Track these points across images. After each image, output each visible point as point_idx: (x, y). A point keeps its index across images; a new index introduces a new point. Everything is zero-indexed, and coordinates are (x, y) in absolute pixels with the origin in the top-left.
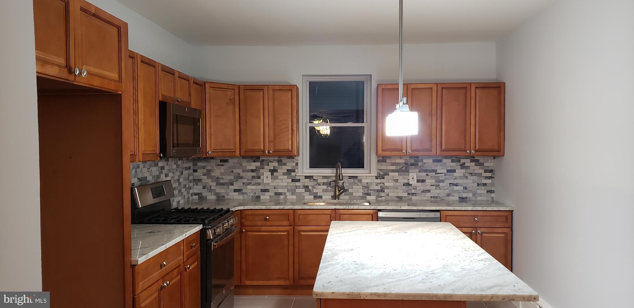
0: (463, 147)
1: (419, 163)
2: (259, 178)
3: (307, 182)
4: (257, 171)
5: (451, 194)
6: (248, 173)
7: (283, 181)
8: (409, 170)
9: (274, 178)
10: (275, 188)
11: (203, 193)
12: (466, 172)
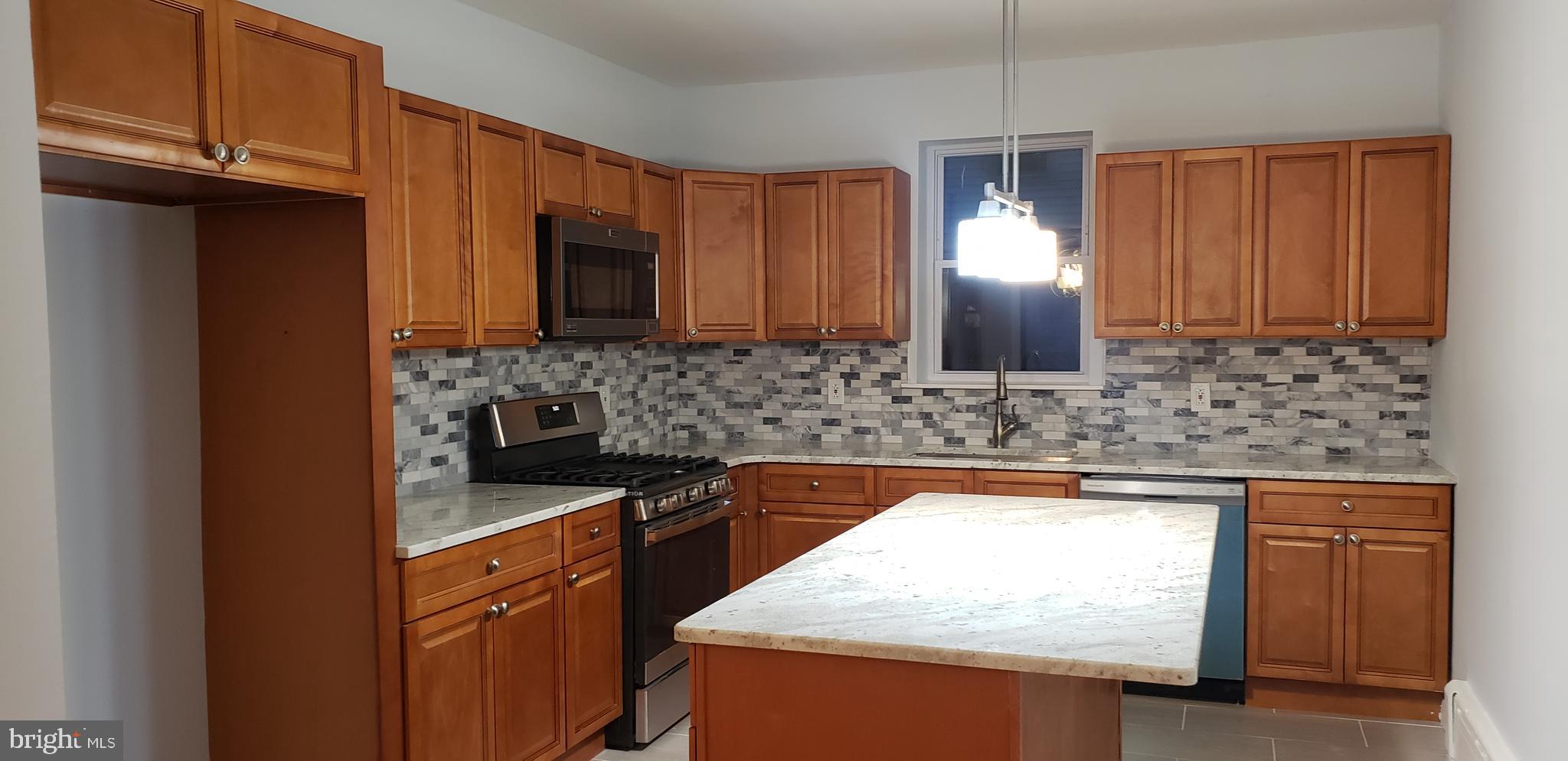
0: (1324, 315)
1: (1218, 357)
2: (818, 392)
3: (929, 404)
4: (814, 376)
5: (1306, 440)
6: (794, 381)
7: (873, 401)
8: (1190, 375)
9: (853, 393)
10: (853, 417)
11: (699, 426)
12: (1346, 382)
